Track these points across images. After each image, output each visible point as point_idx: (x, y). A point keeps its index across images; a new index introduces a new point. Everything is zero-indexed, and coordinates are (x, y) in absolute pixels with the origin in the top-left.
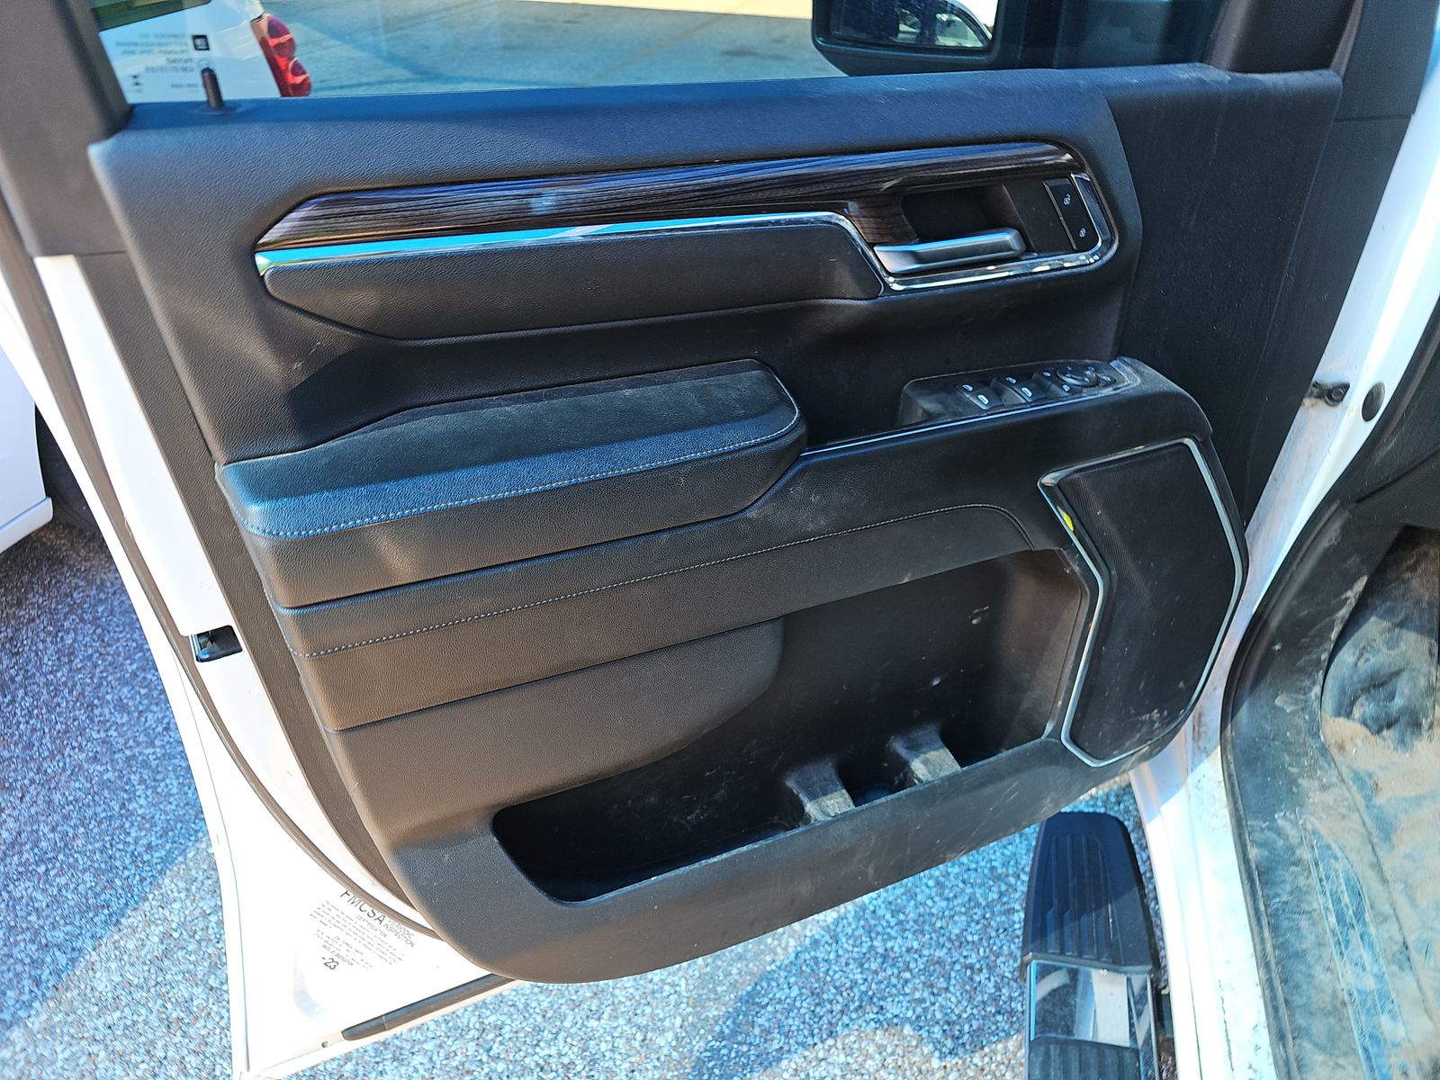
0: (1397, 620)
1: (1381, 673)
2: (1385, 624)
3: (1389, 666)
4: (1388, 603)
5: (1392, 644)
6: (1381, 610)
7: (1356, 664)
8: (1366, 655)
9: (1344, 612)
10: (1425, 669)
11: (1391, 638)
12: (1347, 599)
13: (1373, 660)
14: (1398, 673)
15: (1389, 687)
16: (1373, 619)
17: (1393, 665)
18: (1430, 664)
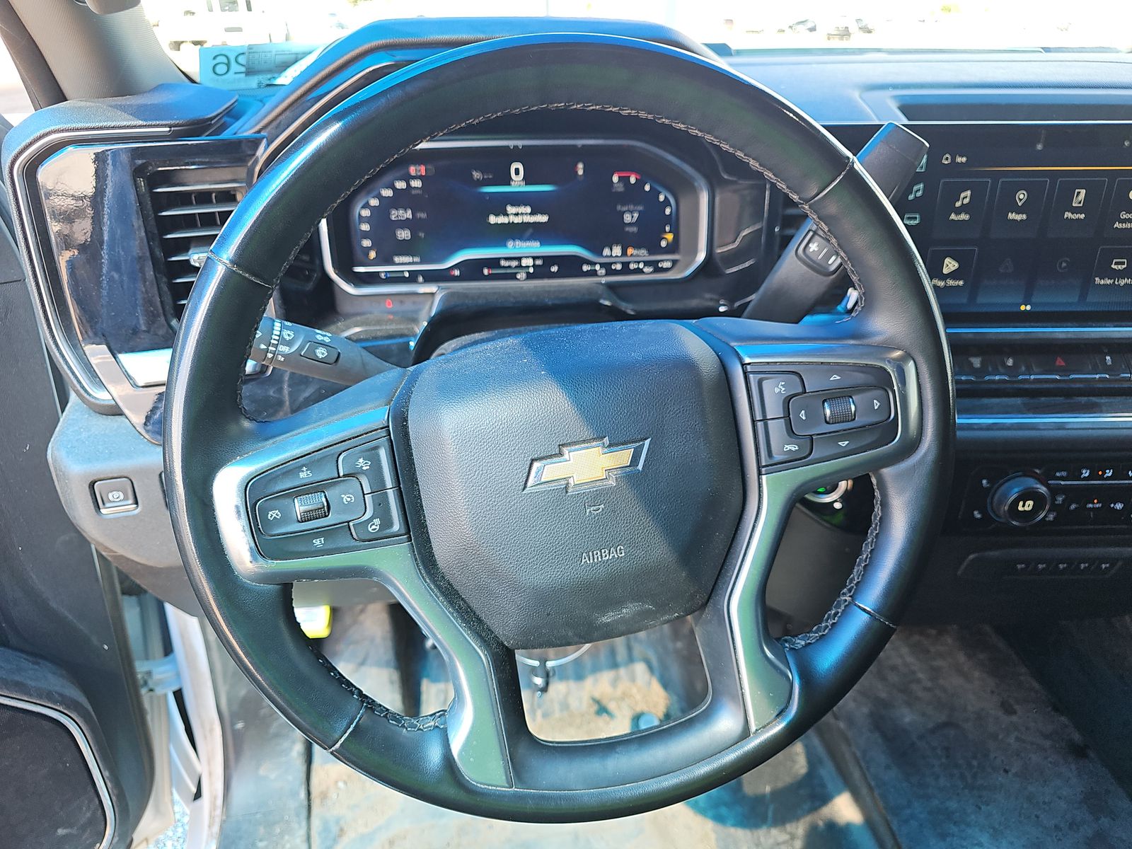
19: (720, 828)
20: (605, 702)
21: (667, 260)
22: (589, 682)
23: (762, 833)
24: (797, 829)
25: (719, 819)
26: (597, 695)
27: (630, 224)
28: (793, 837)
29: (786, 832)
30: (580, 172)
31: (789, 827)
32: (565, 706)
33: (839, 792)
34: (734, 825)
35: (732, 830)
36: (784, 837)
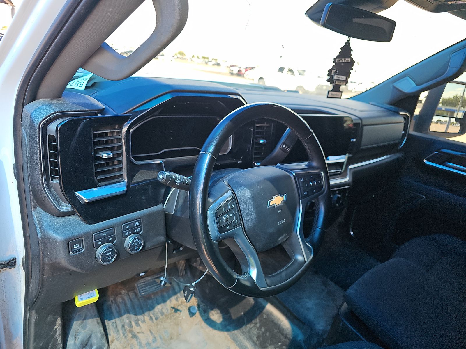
0: (83, 318)
1: (85, 340)
2: (79, 322)
3: (86, 336)
4: (78, 314)
5: (84, 328)
6: (76, 318)
7: (75, 343)
8: (78, 337)
9: (59, 332)
10: (98, 330)
11: (83, 326)
12: (56, 329)
13: (80, 337)
14: (90, 337)
15: (89, 343)
16: (75, 322)
17: (87, 335)
18: (99, 327)
19: (229, 333)
20: (176, 307)
22: (168, 302)
23: (244, 328)
24: (257, 320)
25: (228, 330)
26: (173, 306)
28: (256, 324)
29: (253, 324)
31: (253, 322)
32: (162, 313)
33: (267, 304)
34: (233, 330)
35: (233, 332)
36: (253, 325)
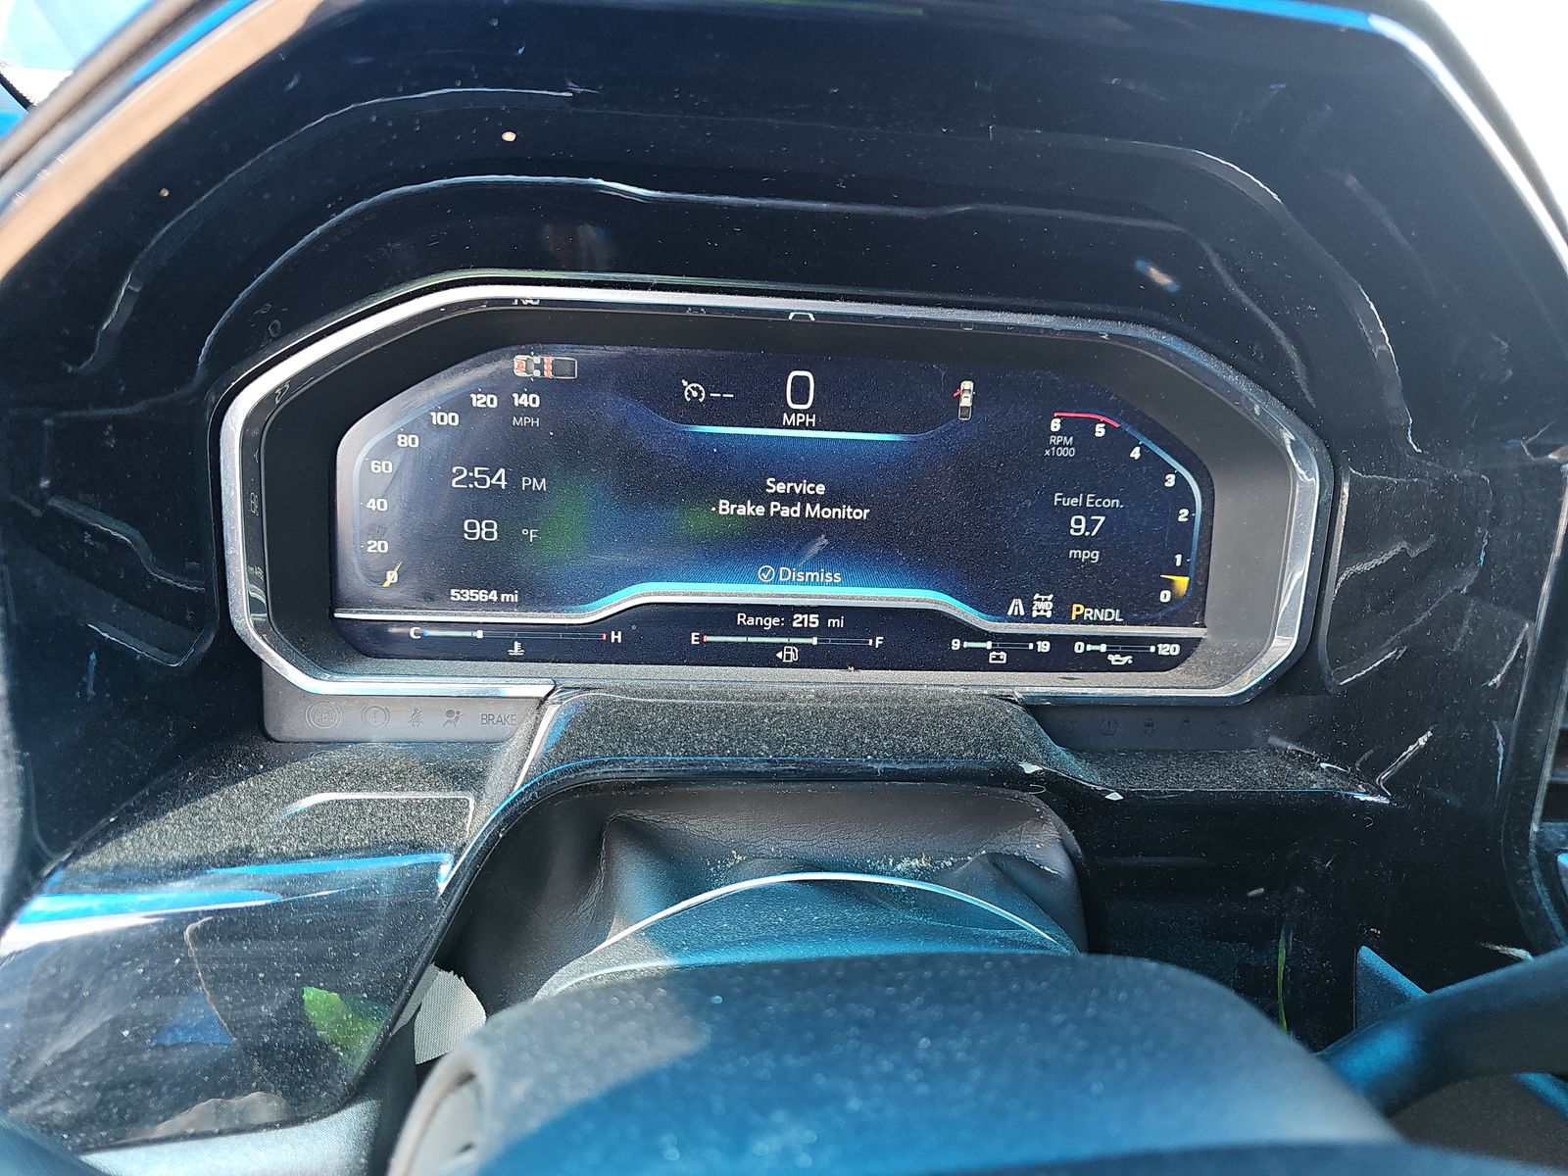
21: (1170, 641)
27: (1084, 543)
30: (966, 401)
